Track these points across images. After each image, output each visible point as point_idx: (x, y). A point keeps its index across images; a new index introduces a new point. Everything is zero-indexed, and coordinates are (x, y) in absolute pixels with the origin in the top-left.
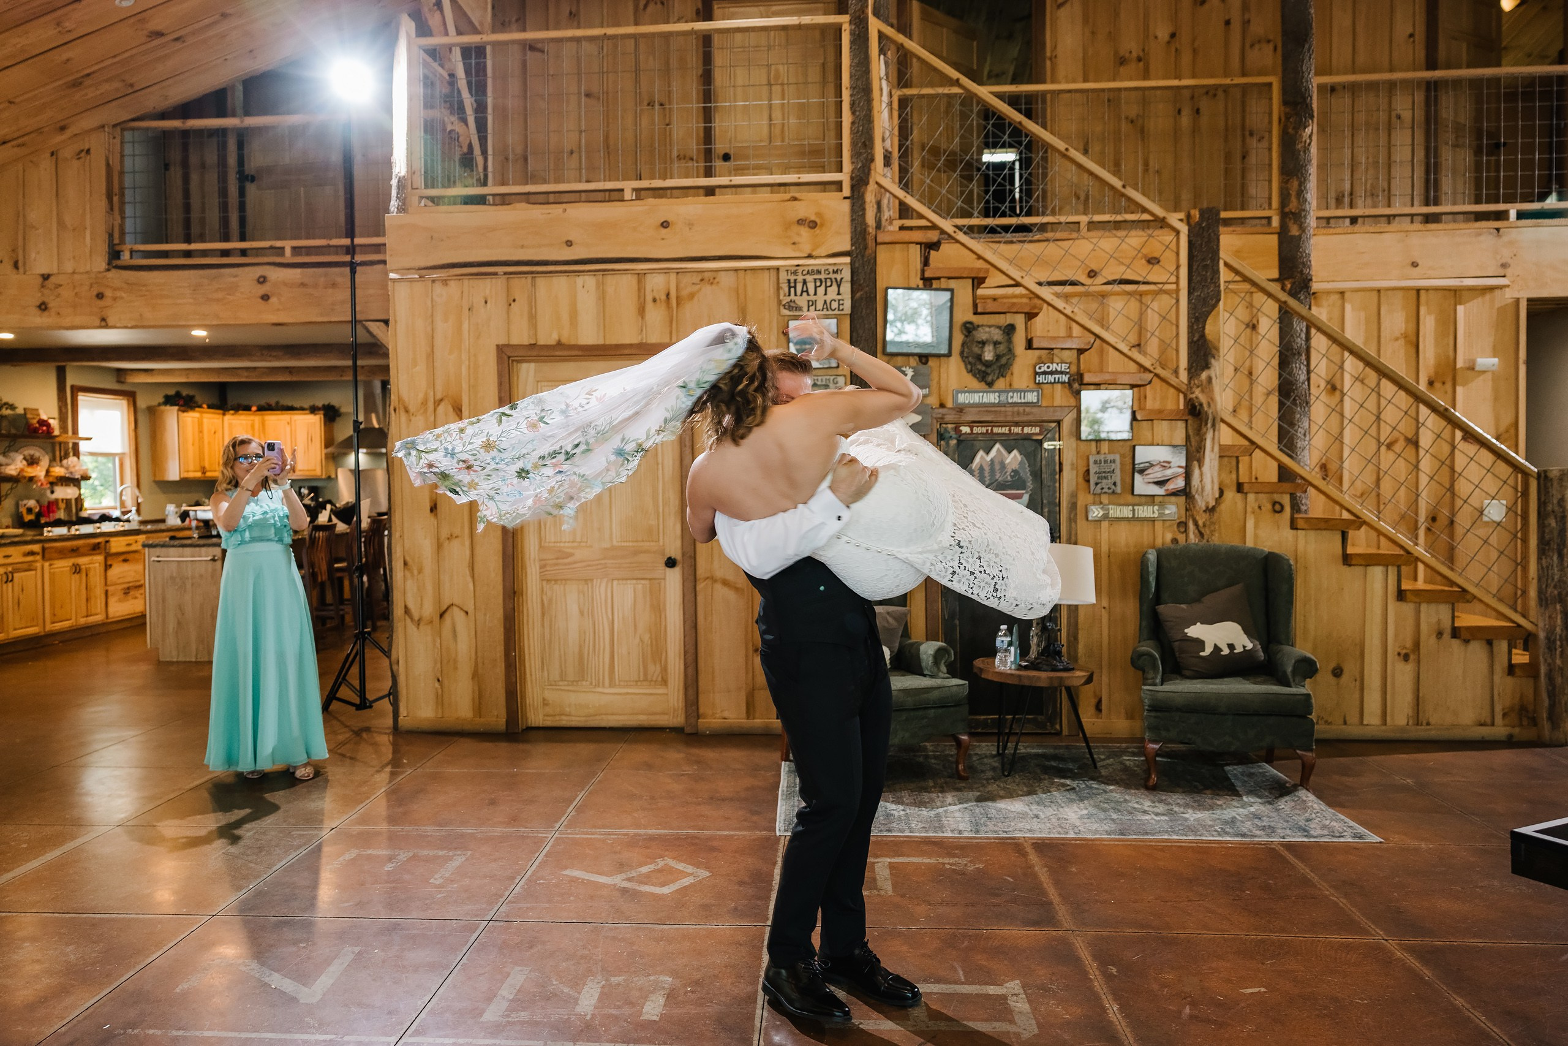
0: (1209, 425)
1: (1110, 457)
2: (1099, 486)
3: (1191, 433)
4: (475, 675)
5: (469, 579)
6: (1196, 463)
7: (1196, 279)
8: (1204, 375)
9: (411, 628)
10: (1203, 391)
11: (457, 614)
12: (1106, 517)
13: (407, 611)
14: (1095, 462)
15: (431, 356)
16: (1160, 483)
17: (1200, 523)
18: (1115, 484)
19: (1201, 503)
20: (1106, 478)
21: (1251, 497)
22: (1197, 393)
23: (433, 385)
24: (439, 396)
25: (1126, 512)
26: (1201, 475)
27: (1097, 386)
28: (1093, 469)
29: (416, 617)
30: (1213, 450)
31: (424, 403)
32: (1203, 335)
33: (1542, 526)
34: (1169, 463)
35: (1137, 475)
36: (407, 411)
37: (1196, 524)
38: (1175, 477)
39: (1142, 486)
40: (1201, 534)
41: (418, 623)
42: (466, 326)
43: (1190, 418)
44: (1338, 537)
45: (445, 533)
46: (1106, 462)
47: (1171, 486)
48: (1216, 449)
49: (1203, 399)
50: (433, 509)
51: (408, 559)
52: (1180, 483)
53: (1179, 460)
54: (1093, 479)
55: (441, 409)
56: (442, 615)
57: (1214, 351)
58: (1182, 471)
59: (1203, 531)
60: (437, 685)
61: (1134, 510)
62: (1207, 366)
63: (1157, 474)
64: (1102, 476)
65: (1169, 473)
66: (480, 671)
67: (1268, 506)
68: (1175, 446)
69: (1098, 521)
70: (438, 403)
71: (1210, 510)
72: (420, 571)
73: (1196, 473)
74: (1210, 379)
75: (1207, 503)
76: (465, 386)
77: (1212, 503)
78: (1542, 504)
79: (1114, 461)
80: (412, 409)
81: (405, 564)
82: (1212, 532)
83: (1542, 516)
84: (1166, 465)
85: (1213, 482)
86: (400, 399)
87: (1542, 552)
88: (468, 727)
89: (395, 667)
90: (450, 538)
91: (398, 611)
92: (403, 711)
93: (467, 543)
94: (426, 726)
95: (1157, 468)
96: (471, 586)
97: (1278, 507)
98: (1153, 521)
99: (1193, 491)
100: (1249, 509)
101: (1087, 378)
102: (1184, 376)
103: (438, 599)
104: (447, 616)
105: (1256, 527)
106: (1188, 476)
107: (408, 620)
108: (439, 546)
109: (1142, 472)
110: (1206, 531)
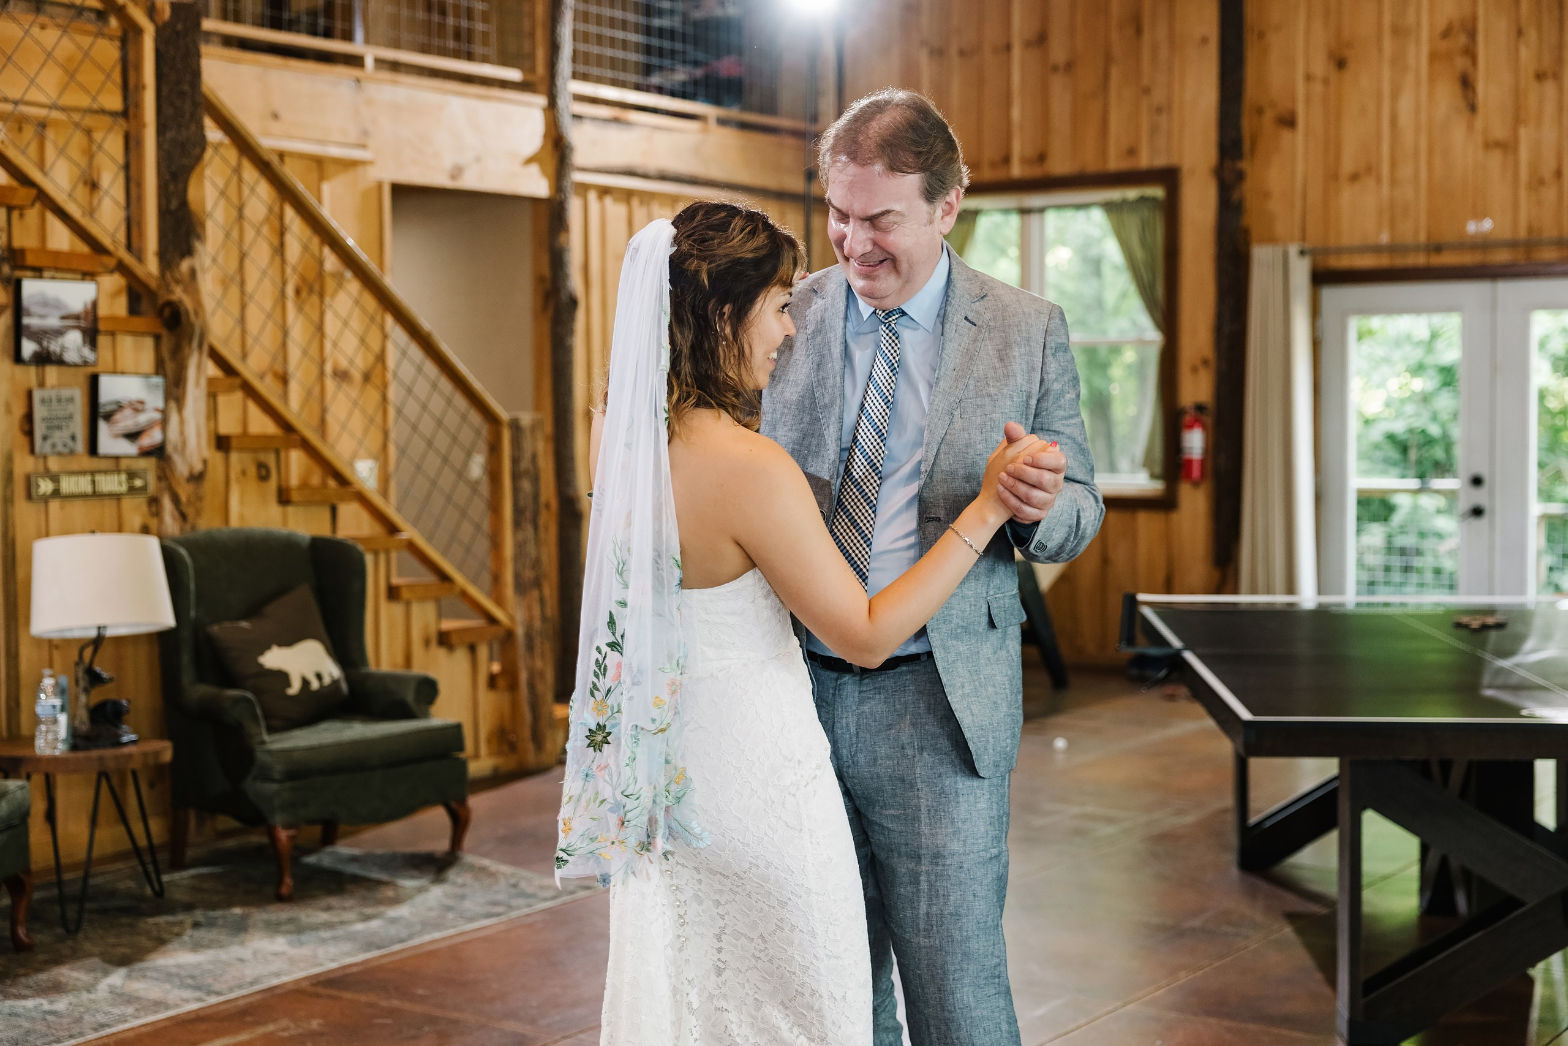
0: (195, 343)
1: (66, 393)
2: (49, 442)
3: (166, 354)
6: (173, 405)
7: (169, 111)
8: (185, 265)
10: (185, 291)
12: (56, 493)
14: (43, 401)
16: (133, 436)
17: (183, 498)
18: (73, 438)
19: (182, 468)
20: (59, 428)
21: (234, 456)
22: (178, 293)
25: (83, 484)
26: (182, 422)
27: (38, 272)
28: (39, 412)
30: (197, 383)
32: (184, 204)
33: (516, 490)
34: (142, 403)
35: (103, 427)
37: (176, 500)
38: (150, 426)
39: (110, 442)
40: (183, 516)
43: (164, 333)
44: (326, 514)
46: (59, 400)
47: (147, 441)
48: (203, 383)
49: (188, 303)
52: (154, 437)
53: (156, 400)
54: (39, 429)
57: (199, 230)
58: (157, 416)
59: (184, 508)
61: (93, 482)
62: (189, 252)
63: (127, 421)
64: (54, 425)
65: (143, 419)
67: (252, 470)
68: (147, 376)
69: (45, 499)
71: (197, 478)
73: (174, 418)
74: (193, 273)
75: (191, 468)
77: (198, 467)
78: (515, 461)
79: (71, 400)
82: (198, 513)
83: (516, 477)
84: (138, 407)
85: (198, 435)
87: (517, 524)
95: (128, 412)
97: (263, 472)
98: (117, 497)
99: (170, 449)
100: (233, 476)
101: (30, 260)
102: (152, 265)
105: (242, 503)
106: (164, 423)
109: (108, 417)
110: (190, 511)
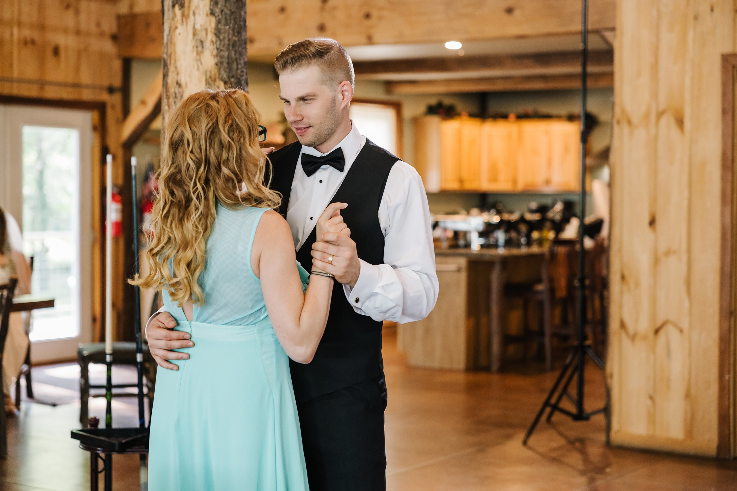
4: (688, 395)
5: (685, 296)
9: (626, 342)
11: (671, 331)
13: (622, 325)
15: (655, 67)
23: (655, 95)
24: (662, 107)
29: (631, 331)
31: (647, 115)
36: (629, 123)
41: (633, 338)
42: (691, 35)
45: (662, 247)
50: (652, 223)
51: (626, 273)
55: (664, 121)
56: (657, 331)
60: (649, 402)
66: (693, 392)
70: (660, 114)
72: (637, 285)
76: (687, 96)
80: (635, 120)
81: (623, 277)
86: (623, 112)
88: (678, 448)
89: (609, 381)
90: (668, 253)
91: (614, 325)
92: (615, 425)
93: (685, 258)
94: (637, 443)
96: (686, 304)
103: (653, 316)
104: (662, 333)
107: (624, 336)
108: (656, 261)
